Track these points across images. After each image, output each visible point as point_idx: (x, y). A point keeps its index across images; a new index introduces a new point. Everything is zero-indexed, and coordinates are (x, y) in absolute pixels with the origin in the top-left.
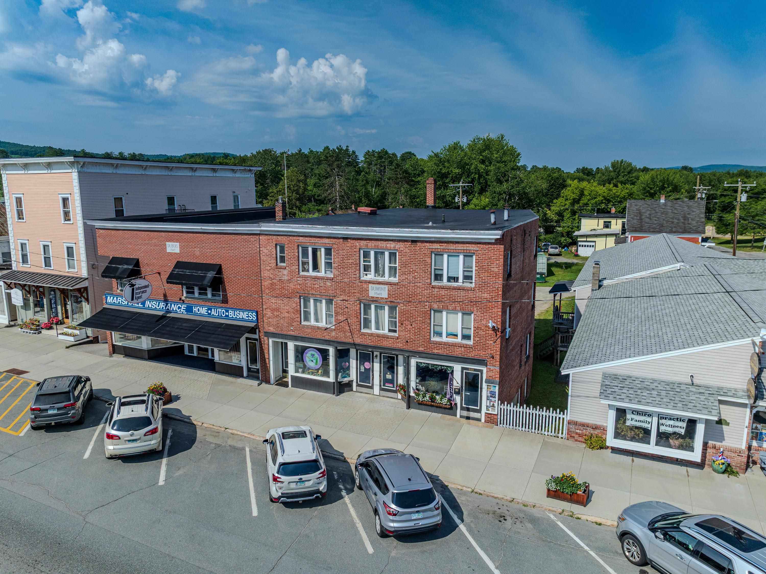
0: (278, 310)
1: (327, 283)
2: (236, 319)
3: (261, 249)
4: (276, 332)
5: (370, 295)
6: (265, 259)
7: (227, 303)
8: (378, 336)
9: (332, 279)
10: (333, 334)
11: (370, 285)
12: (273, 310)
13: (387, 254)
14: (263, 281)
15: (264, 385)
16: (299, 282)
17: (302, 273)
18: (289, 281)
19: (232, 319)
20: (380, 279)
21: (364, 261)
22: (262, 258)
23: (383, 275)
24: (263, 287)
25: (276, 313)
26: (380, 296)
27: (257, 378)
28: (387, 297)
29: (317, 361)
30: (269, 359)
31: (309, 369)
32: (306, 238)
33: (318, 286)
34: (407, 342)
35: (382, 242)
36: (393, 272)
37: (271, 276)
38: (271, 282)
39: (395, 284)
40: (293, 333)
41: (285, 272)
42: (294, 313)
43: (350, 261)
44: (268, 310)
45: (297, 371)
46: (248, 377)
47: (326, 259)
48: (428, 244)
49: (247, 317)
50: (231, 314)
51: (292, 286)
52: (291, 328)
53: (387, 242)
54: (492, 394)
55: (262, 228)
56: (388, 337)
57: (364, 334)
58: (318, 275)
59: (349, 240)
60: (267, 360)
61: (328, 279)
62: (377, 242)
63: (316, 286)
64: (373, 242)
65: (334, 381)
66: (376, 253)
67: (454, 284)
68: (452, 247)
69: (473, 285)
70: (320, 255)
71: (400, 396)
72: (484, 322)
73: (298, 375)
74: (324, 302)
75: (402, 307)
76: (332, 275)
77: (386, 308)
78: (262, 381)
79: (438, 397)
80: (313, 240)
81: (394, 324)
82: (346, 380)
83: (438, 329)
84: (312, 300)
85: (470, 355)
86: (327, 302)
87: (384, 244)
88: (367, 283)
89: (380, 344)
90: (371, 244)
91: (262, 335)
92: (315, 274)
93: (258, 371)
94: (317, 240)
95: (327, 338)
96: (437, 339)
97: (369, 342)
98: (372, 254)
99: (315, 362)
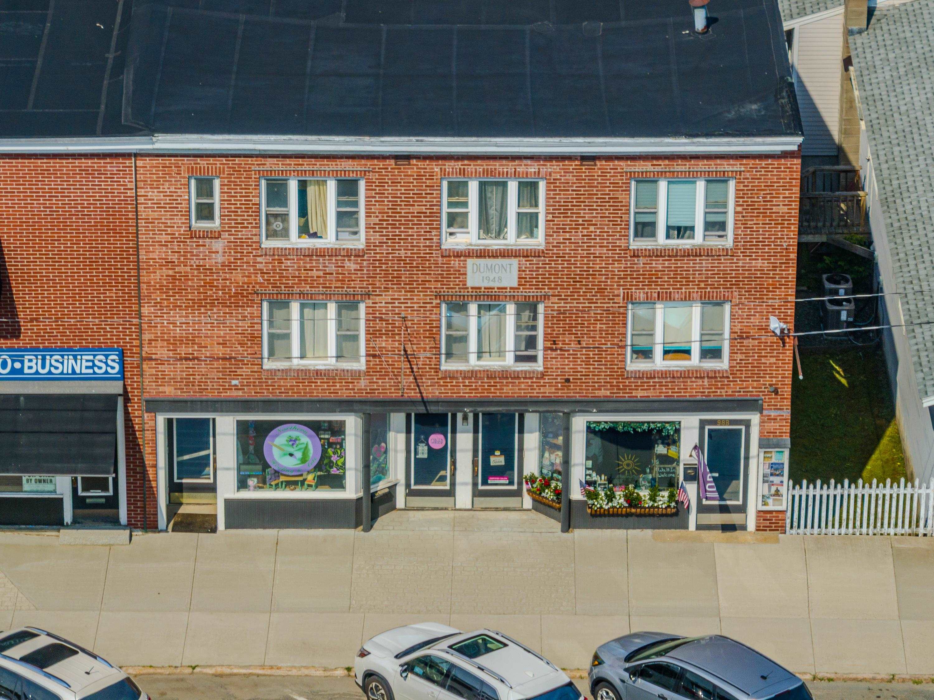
0: (191, 340)
1: (347, 264)
2: (50, 378)
3: (141, 192)
4: (185, 396)
5: (469, 284)
6: (153, 215)
7: (18, 337)
8: (490, 375)
9: (358, 254)
10: (363, 383)
11: (470, 262)
12: (174, 343)
13: (513, 187)
14: (143, 273)
15: (138, 535)
16: (258, 266)
17: (267, 244)
18: (229, 266)
19: (36, 378)
20: (494, 244)
21: (450, 205)
22: (143, 214)
23: (500, 233)
24: (144, 286)
25: (183, 350)
26: (496, 285)
27: (114, 522)
28: (515, 285)
29: (305, 454)
30: (155, 466)
31: (277, 474)
32: (288, 161)
33: (321, 273)
34: (568, 380)
35: (504, 162)
36: (526, 223)
37: (175, 258)
38: (171, 272)
39: (538, 254)
40: (240, 393)
41: (219, 245)
42: (242, 344)
43: (416, 209)
44: (160, 344)
45: (242, 484)
46: (77, 523)
47: (339, 204)
48: (622, 163)
49: (87, 367)
50: (32, 363)
51: (239, 277)
52: (234, 382)
53: (517, 162)
54: (776, 469)
55: (157, 146)
56: (516, 376)
57: (451, 376)
58: (318, 246)
59: (414, 162)
60: (150, 471)
61: (349, 254)
62: (492, 162)
63: (315, 273)
64: (479, 162)
65: (361, 494)
66: (483, 186)
67: (685, 243)
68: (680, 167)
69: (729, 242)
70: (322, 196)
71: (528, 501)
72: (756, 321)
73: (245, 495)
74: (332, 308)
75: (556, 304)
76: (360, 243)
77: (511, 308)
78: (131, 526)
79: (644, 493)
80: (307, 165)
81: (531, 342)
82: (381, 487)
83: (642, 343)
84: (295, 307)
85: (723, 393)
86: (340, 308)
87: (509, 167)
88: (458, 255)
89: (495, 394)
90: (472, 167)
91: (135, 409)
92: (307, 243)
93: (113, 502)
94: (318, 165)
95: (344, 394)
96: (642, 366)
97: (465, 393)
98: (473, 187)
99: (299, 455)
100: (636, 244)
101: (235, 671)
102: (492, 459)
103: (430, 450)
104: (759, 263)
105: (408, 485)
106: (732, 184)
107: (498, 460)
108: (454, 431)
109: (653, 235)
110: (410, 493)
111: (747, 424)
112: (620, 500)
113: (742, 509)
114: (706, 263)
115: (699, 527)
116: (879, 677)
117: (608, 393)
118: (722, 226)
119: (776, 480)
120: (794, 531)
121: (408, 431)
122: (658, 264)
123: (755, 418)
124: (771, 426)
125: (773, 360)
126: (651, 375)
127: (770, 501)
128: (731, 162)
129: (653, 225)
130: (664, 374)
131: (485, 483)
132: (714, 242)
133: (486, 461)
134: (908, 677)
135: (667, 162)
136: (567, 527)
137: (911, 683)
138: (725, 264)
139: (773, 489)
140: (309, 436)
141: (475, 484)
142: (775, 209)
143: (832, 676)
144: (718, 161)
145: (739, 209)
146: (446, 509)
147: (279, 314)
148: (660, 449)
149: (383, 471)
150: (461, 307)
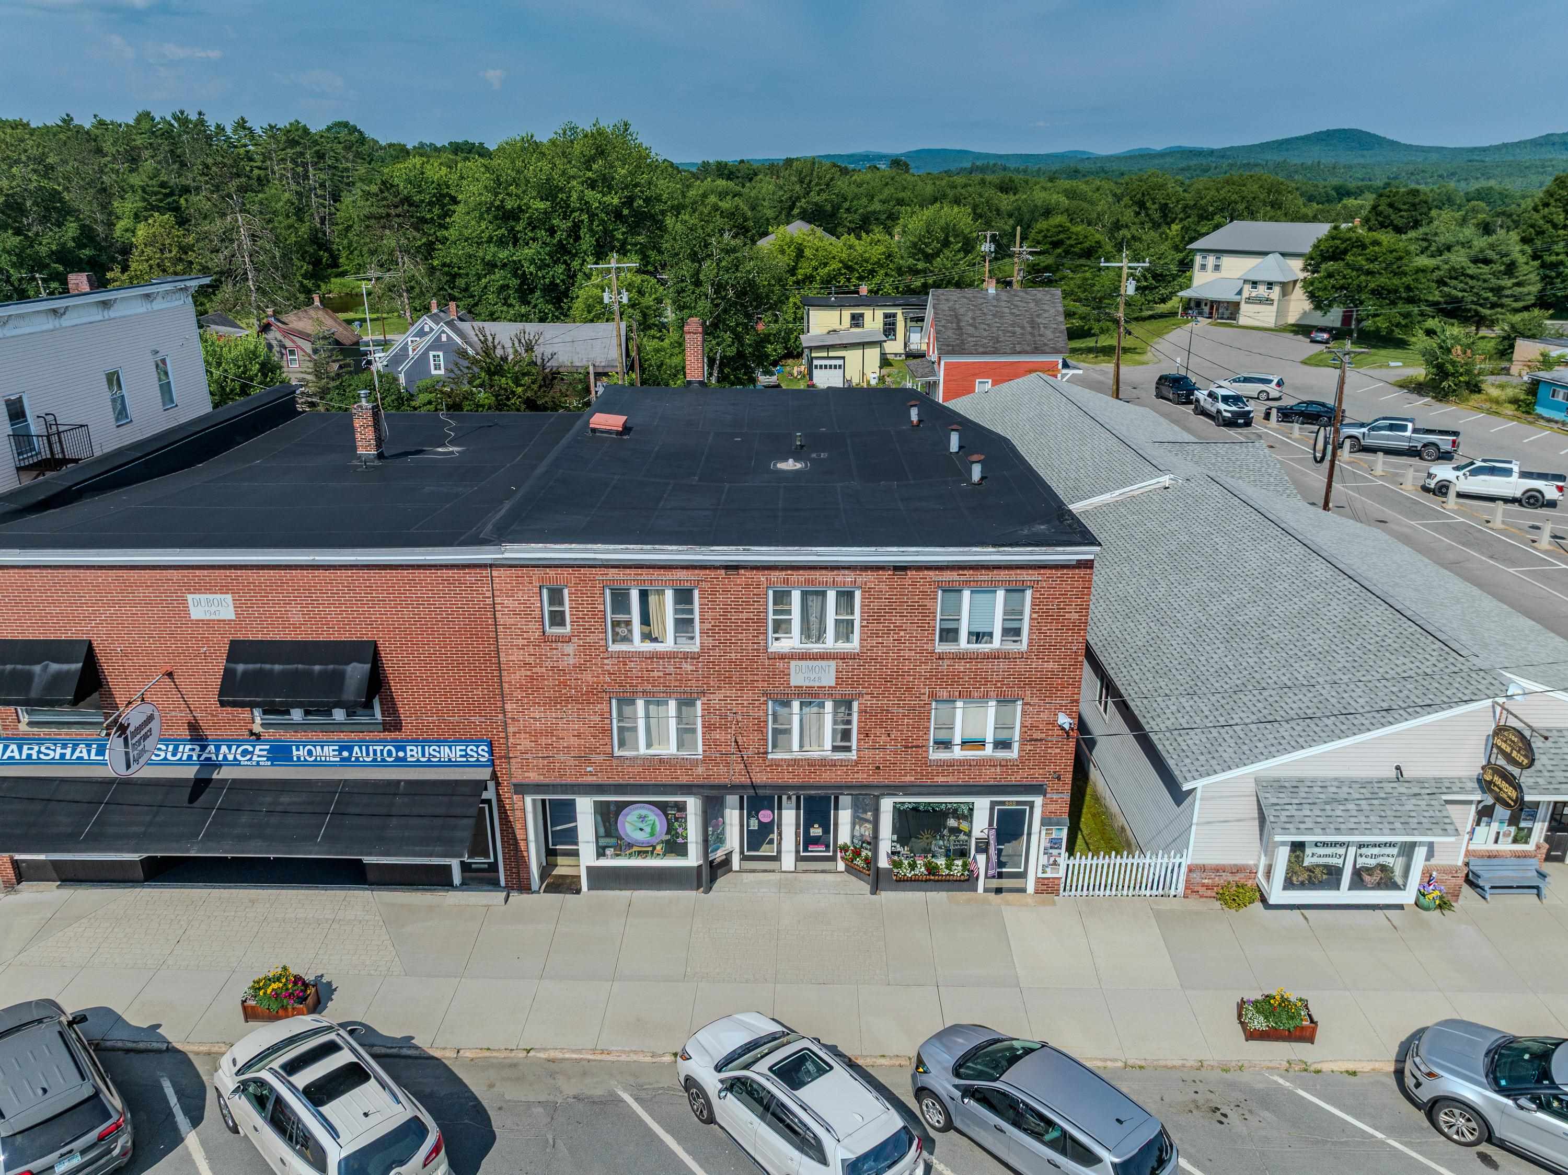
0: (549, 733)
1: (684, 665)
2: (429, 765)
3: (498, 600)
4: (547, 781)
5: (793, 684)
6: (510, 621)
7: (400, 730)
8: (811, 763)
9: (694, 657)
10: (700, 770)
11: (793, 663)
12: (535, 735)
13: (831, 595)
14: (504, 673)
15: (515, 897)
16: (606, 667)
17: (614, 648)
18: (581, 668)
19: (417, 764)
20: (815, 647)
21: (776, 612)
22: (501, 621)
23: (820, 638)
24: (506, 685)
25: (543, 741)
26: (817, 684)
27: (494, 884)
28: (833, 684)
29: (653, 828)
30: (526, 840)
31: (630, 846)
32: (628, 571)
33: (661, 674)
34: (878, 768)
35: (824, 572)
36: (842, 629)
37: (531, 660)
38: (529, 673)
39: (853, 656)
40: (594, 778)
41: (570, 649)
42: (594, 737)
43: (744, 616)
44: (523, 736)
45: (601, 853)
46: (466, 884)
47: (676, 611)
48: (931, 573)
49: (461, 756)
50: (413, 752)
51: (588, 677)
52: (589, 769)
53: (835, 572)
54: (1055, 843)
55: (507, 555)
56: (834, 764)
57: (777, 764)
58: (658, 649)
59: (742, 572)
60: (522, 844)
61: (686, 656)
62: (812, 572)
63: (656, 674)
64: (801, 572)
65: (701, 862)
66: (805, 594)
67: (984, 647)
68: (984, 576)
69: (1024, 646)
70: (661, 604)
71: (841, 866)
72: (1044, 716)
73: (604, 862)
74: (672, 704)
75: (867, 700)
76: (695, 647)
77: (829, 706)
78: (509, 888)
79: (941, 862)
80: (645, 575)
81: (846, 735)
82: (719, 855)
83: (943, 735)
84: (640, 703)
85: (1014, 779)
86: (681, 704)
87: (828, 576)
88: (783, 657)
89: (814, 779)
90: (795, 576)
91: (506, 792)
92: (648, 647)
93: (493, 867)
94: (656, 574)
95: (684, 780)
96: (943, 755)
97: (787, 778)
98: (796, 596)
99: (648, 829)
100: (940, 648)
101: (567, 1056)
102: (812, 830)
103: (760, 822)
104: (1051, 665)
105: (742, 852)
106: (1029, 593)
107: (816, 831)
108: (780, 808)
109: (956, 640)
110: (744, 858)
111: (1031, 805)
112: (921, 870)
113: (1023, 875)
114: (1003, 665)
115: (986, 890)
116: (1188, 1064)
117: (913, 779)
118: (1017, 632)
119: (1055, 852)
120: (1066, 894)
121: (742, 808)
122: (960, 666)
123: (1038, 801)
124: (1052, 807)
125: (1058, 751)
126: (951, 764)
127: (1048, 870)
128: (1030, 572)
129: (956, 631)
130: (962, 763)
131: (805, 850)
132: (1011, 647)
133: (807, 832)
134: (1215, 1064)
135: (971, 572)
136: (875, 889)
137: (1219, 1071)
138: (1021, 665)
139: (1052, 859)
140: (657, 815)
141: (797, 852)
142: (1067, 616)
143: (1143, 1063)
144: (1018, 571)
145: (1035, 616)
146: (774, 871)
147: (627, 710)
148: (952, 822)
149: (721, 840)
150: (787, 704)
